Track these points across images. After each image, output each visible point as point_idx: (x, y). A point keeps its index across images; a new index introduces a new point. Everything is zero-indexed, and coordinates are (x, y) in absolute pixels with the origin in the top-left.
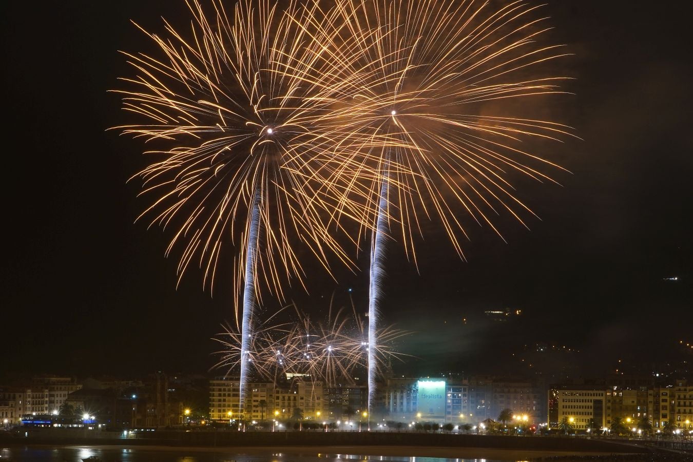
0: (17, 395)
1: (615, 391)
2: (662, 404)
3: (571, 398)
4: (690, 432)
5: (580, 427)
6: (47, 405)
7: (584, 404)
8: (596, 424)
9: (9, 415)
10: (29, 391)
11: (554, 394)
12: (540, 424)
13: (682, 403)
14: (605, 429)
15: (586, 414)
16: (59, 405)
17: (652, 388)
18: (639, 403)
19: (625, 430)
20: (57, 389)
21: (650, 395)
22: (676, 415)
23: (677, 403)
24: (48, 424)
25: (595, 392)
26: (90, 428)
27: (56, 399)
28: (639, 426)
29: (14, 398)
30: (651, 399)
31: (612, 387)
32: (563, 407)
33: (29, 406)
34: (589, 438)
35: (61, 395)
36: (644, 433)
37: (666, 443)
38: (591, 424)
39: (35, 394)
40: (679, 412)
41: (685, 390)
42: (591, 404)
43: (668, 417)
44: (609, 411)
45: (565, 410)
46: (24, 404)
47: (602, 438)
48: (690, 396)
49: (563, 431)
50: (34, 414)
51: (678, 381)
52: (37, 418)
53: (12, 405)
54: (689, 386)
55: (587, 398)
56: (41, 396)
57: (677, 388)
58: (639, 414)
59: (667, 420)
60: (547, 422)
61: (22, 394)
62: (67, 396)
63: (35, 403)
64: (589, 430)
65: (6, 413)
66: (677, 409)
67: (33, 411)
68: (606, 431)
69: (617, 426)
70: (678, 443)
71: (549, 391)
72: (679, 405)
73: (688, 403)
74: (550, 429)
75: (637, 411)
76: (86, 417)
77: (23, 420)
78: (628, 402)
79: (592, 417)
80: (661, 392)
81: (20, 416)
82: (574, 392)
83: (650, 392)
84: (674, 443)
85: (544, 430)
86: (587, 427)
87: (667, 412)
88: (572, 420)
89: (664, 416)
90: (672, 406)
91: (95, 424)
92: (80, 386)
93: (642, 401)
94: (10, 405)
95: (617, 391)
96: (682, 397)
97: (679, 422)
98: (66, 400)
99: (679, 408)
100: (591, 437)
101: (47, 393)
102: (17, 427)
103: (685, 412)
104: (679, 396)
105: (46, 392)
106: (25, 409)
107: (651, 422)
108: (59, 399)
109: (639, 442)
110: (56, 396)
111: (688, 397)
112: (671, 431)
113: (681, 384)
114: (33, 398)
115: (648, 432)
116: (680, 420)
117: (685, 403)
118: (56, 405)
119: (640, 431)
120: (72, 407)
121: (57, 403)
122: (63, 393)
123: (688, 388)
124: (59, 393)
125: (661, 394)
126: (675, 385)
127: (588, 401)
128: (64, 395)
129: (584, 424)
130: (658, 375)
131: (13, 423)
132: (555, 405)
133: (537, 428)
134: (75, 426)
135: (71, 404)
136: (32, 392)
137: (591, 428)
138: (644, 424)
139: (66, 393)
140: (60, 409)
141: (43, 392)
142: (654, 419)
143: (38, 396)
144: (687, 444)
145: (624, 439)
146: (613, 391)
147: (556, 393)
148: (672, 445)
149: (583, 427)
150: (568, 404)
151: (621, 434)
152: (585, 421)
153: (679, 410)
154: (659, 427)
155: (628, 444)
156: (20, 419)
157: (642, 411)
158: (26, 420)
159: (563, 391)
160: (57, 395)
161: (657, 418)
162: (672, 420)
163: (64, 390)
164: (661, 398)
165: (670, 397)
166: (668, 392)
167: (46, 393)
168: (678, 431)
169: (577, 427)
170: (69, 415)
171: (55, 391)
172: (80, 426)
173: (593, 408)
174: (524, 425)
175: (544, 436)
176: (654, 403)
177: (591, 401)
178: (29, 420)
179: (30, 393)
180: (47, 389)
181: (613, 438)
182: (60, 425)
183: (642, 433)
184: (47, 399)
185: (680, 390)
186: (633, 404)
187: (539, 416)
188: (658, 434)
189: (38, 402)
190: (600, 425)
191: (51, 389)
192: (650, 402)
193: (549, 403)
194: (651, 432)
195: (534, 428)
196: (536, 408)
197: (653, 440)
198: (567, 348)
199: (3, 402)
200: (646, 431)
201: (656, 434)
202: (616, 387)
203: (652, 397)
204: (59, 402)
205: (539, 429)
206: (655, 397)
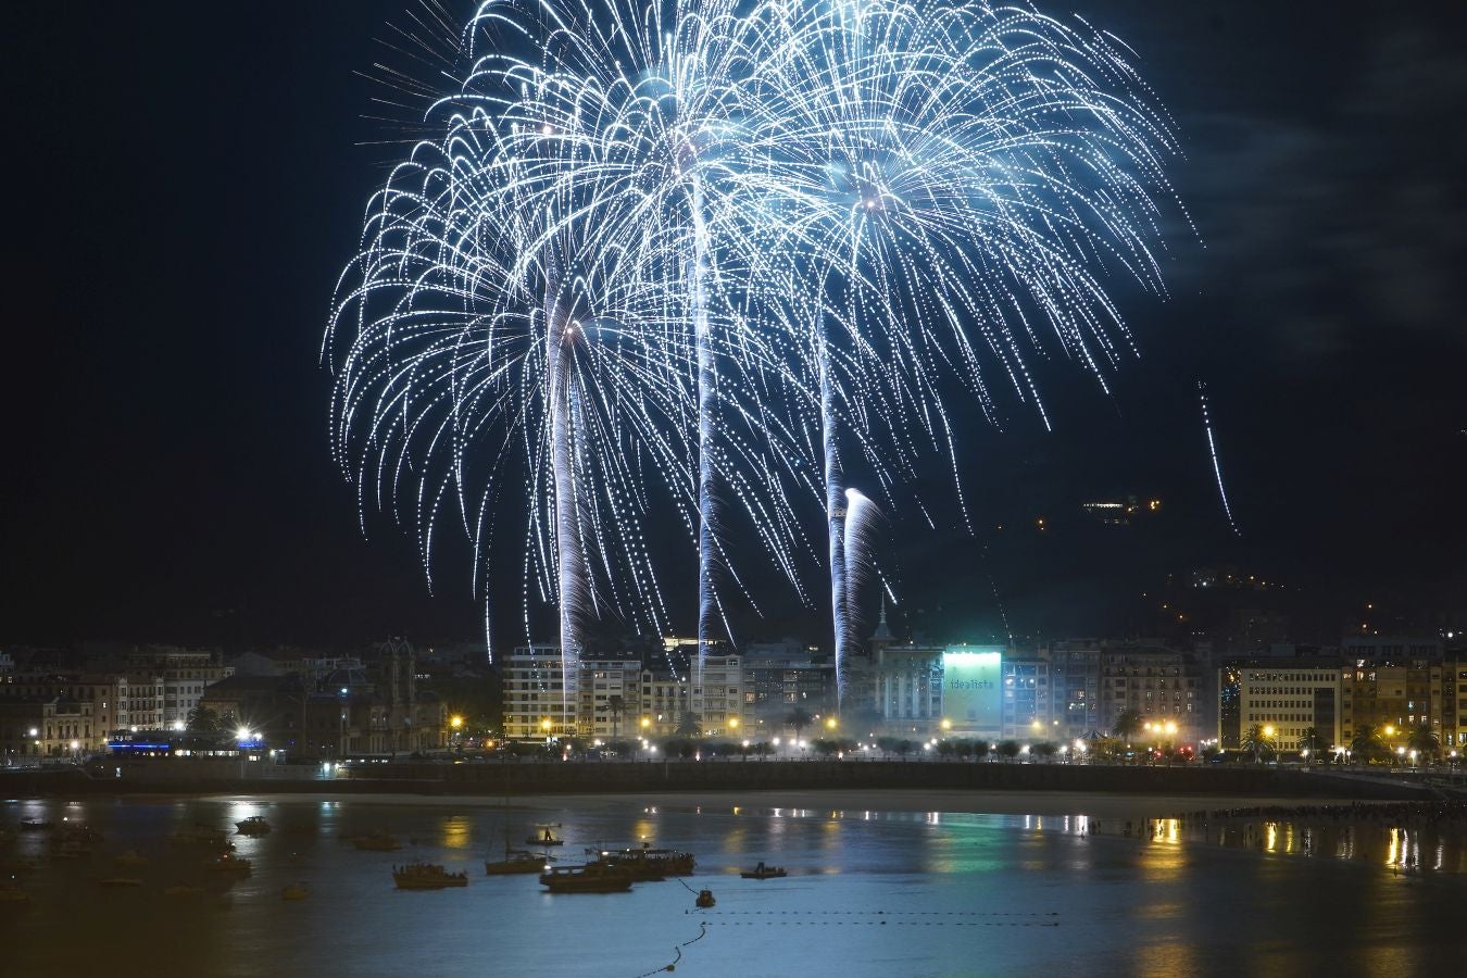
0: (98, 690)
1: (1361, 669)
2: (1460, 696)
3: (1266, 684)
5: (1286, 746)
6: (160, 711)
7: (1295, 697)
8: (1320, 741)
9: (82, 733)
10: (123, 681)
11: (1232, 678)
12: (1202, 742)
14: (1340, 750)
15: (1298, 719)
16: (186, 709)
17: (1438, 664)
18: (1411, 695)
19: (1382, 751)
20: (182, 676)
21: (1436, 677)
24: (164, 751)
25: (1318, 672)
26: (253, 758)
27: (180, 697)
28: (1412, 744)
29: (92, 697)
30: (1436, 685)
31: (1353, 661)
32: (1251, 705)
33: (123, 712)
34: (1306, 770)
35: (189, 688)
36: (1423, 759)
38: (1310, 739)
39: (135, 687)
42: (1311, 698)
44: (1349, 713)
45: (1254, 710)
46: (113, 707)
47: (1333, 769)
49: (1250, 755)
50: (134, 729)
52: (139, 738)
53: (87, 710)
55: (1301, 685)
56: (147, 691)
58: (1411, 718)
60: (1216, 737)
61: (107, 688)
62: (202, 691)
63: (135, 705)
64: (1305, 753)
65: (76, 728)
67: (132, 722)
68: (1341, 754)
69: (1365, 744)
71: (1220, 670)
74: (1222, 751)
75: (1408, 712)
76: (243, 734)
77: (110, 743)
78: (1388, 692)
79: (1311, 724)
80: (1459, 670)
81: (104, 735)
82: (1273, 672)
83: (1436, 670)
85: (1210, 753)
86: (1301, 746)
88: (1269, 731)
89: (1465, 722)
91: (260, 749)
92: (230, 670)
93: (1417, 690)
94: (84, 712)
95: (1365, 669)
98: (202, 700)
100: (1311, 767)
101: (161, 685)
102: (99, 757)
105: (159, 683)
106: (116, 719)
107: (1437, 734)
108: (185, 697)
109: (1414, 777)
110: (179, 691)
114: (131, 696)
115: (1431, 756)
118: (181, 710)
119: (1413, 754)
120: (213, 714)
121: (182, 706)
122: (193, 684)
124: (185, 684)
125: (1458, 676)
127: (1303, 693)
128: (197, 690)
129: (1295, 739)
130: (1450, 635)
131: (90, 748)
132: (1236, 700)
133: (1195, 748)
134: (221, 753)
135: (212, 708)
136: (129, 683)
137: (1310, 747)
138: (1422, 739)
139: (201, 684)
140: (189, 718)
141: (152, 683)
142: (1444, 727)
143: (141, 691)
145: (1381, 769)
146: (1356, 669)
147: (1235, 675)
149: (1292, 747)
150: (1259, 697)
151: (1373, 761)
152: (1298, 734)
154: (1454, 743)
155: (1389, 781)
156: (105, 740)
157: (1417, 712)
158: (116, 742)
159: (1251, 671)
160: (182, 688)
161: (1449, 726)
163: (198, 678)
164: (1457, 685)
167: (158, 686)
169: (1281, 746)
170: (207, 730)
171: (176, 680)
172: (231, 753)
173: (1313, 705)
174: (1169, 743)
175: (1210, 766)
176: (1443, 695)
177: (1310, 692)
178: (124, 742)
179: (125, 686)
180: (160, 676)
181: (1357, 769)
182: (188, 753)
183: (1419, 756)
184: (160, 698)
186: (1399, 697)
187: (1199, 725)
188: (1452, 760)
189: (141, 705)
190: (1329, 741)
191: (169, 677)
192: (1436, 692)
193: (1220, 699)
194: (1436, 755)
195: (1190, 749)
196: (1193, 708)
197: (1445, 772)
198: (1258, 580)
199: (69, 705)
200: (1427, 754)
201: (1448, 760)
202: (1363, 661)
203: (1439, 681)
204: (186, 703)
205: (1200, 751)
206: (1444, 680)
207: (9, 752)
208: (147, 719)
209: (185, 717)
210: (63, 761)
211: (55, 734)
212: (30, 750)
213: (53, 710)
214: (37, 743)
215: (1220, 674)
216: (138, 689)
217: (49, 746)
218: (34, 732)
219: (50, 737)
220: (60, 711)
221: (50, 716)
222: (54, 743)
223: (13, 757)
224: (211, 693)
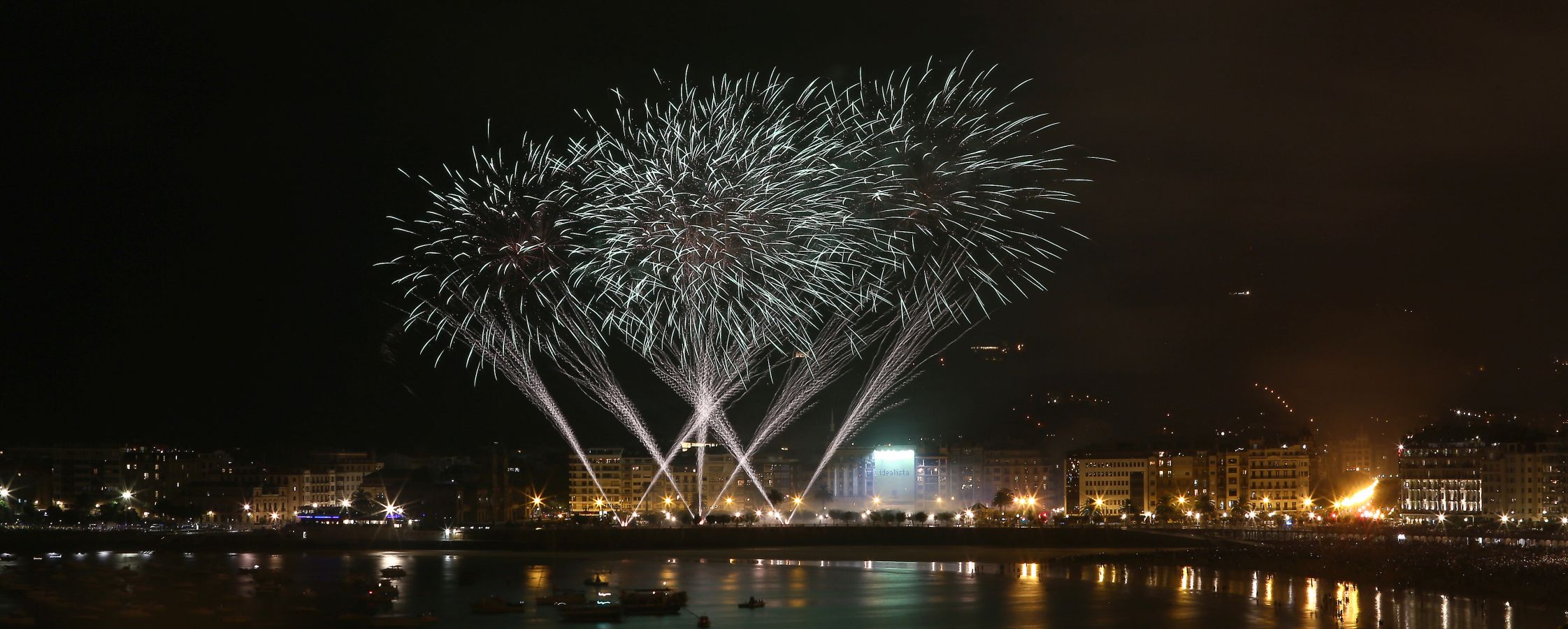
0: (290, 478)
1: (1162, 458)
2: (1229, 475)
3: (1097, 470)
4: (1270, 515)
5: (1111, 512)
6: (333, 493)
7: (1116, 479)
8: (1134, 507)
9: (279, 508)
10: (307, 472)
11: (1074, 466)
12: (1054, 510)
13: (1258, 474)
14: (1147, 514)
15: (1119, 493)
16: (351, 492)
17: (1214, 454)
18: (1196, 476)
19: (1177, 515)
20: (348, 468)
21: (1212, 462)
22: (1250, 491)
23: (1251, 474)
24: (335, 520)
25: (1133, 461)
26: (397, 526)
27: (346, 483)
28: (1197, 509)
29: (286, 483)
30: (1213, 468)
31: (1155, 453)
32: (1087, 484)
33: (307, 494)
34: (1124, 528)
35: (353, 477)
36: (1204, 518)
37: (1235, 532)
38: (1127, 507)
39: (315, 476)
40: (1254, 487)
41: (1262, 454)
42: (1128, 478)
43: (1238, 494)
44: (1153, 488)
45: (1089, 488)
46: (300, 490)
47: (1143, 527)
48: (1270, 463)
49: (1086, 519)
50: (315, 505)
51: (1251, 442)
52: (319, 511)
53: (283, 492)
54: (1268, 448)
55: (1121, 469)
56: (324, 479)
57: (1251, 452)
58: (1196, 491)
59: (1236, 498)
60: (1063, 506)
61: (296, 477)
62: (362, 479)
63: (315, 489)
64: (1124, 516)
65: (275, 505)
66: (1251, 482)
67: (312, 501)
68: (1148, 517)
69: (1165, 511)
70: (1252, 531)
71: (1065, 461)
72: (1254, 477)
73: (1266, 473)
74: (1067, 516)
75: (1193, 487)
76: (390, 509)
77: (299, 515)
78: (1181, 473)
79: (1128, 497)
80: (1228, 457)
81: (295, 509)
82: (1102, 461)
83: (1212, 458)
84: (1246, 531)
85: (1059, 518)
86: (1121, 511)
87: (1237, 487)
88: (1099, 502)
89: (1233, 493)
90: (1244, 478)
91: (398, 519)
92: (380, 466)
93: (1200, 472)
94: (281, 494)
95: (1164, 458)
96: (1258, 464)
97: (1254, 501)
98: (362, 485)
99: (1254, 480)
100: (1128, 526)
101: (334, 475)
102: (291, 524)
103: (1262, 486)
104: (1254, 463)
105: (332, 474)
106: (302, 499)
107: (1213, 502)
108: (350, 483)
109: (1197, 532)
110: (346, 479)
111: (1266, 464)
112: (1243, 513)
113: (1255, 446)
114: (313, 482)
115: (1210, 517)
116: (1255, 498)
117: (1262, 472)
118: (347, 492)
119: (1198, 516)
120: (369, 494)
121: (348, 489)
122: (356, 474)
123: (1266, 451)
124: (350, 474)
125: (1228, 461)
126: (1247, 447)
127: (1123, 475)
128: (358, 478)
129: (1117, 507)
130: (1223, 434)
131: (285, 518)
132: (1076, 480)
133: (1048, 514)
134: (375, 522)
135: (368, 491)
136: (311, 473)
137: (1128, 513)
138: (1203, 505)
139: (361, 474)
140: (352, 498)
141: (327, 473)
142: (1218, 497)
143: (320, 479)
144: (1265, 532)
145: (1175, 527)
146: (1158, 458)
147: (1075, 463)
148: (1244, 534)
149: (1115, 513)
150: (1093, 479)
151: (1170, 521)
152: (1119, 504)
153: (1254, 483)
154: (1225, 508)
155: (1177, 535)
156: (296, 513)
157: (1200, 487)
158: (303, 514)
159: (1086, 461)
160: (348, 477)
161: (1221, 496)
162: (1243, 499)
163: (358, 470)
164: (1227, 468)
165: (1240, 465)
166: (1237, 457)
167: (331, 476)
168: (1252, 515)
169: (1107, 512)
170: (364, 507)
171: (344, 472)
172: (382, 522)
173: (1129, 483)
174: (1030, 512)
175: (1058, 527)
176: (1218, 475)
177: (1127, 475)
178: (308, 514)
179: (309, 476)
180: (332, 468)
181: (1160, 527)
182: (352, 522)
183: (1201, 517)
184: (333, 484)
185: (1254, 454)
186: (1187, 477)
187: (1051, 498)
188: (1224, 519)
189: (320, 488)
190: (1140, 508)
191: (340, 470)
192: (1213, 473)
193: (1065, 478)
194: (1214, 516)
195: (1045, 515)
196: (1047, 487)
197: (1218, 528)
198: (1092, 398)
199: (271, 488)
200: (1207, 516)
201: (1221, 519)
202: (1163, 453)
203: (1215, 465)
204: (350, 488)
205: (1051, 516)
206: (1219, 464)
207: (230, 520)
208: (324, 498)
209: (350, 496)
210: (268, 527)
211: (261, 508)
212: (244, 520)
213: (260, 492)
214: (249, 514)
215: (1065, 463)
216: (318, 478)
217: (257, 517)
218: (247, 507)
219: (258, 510)
220: (264, 492)
221: (257, 496)
222: (261, 515)
223: (233, 524)
224: (367, 481)
